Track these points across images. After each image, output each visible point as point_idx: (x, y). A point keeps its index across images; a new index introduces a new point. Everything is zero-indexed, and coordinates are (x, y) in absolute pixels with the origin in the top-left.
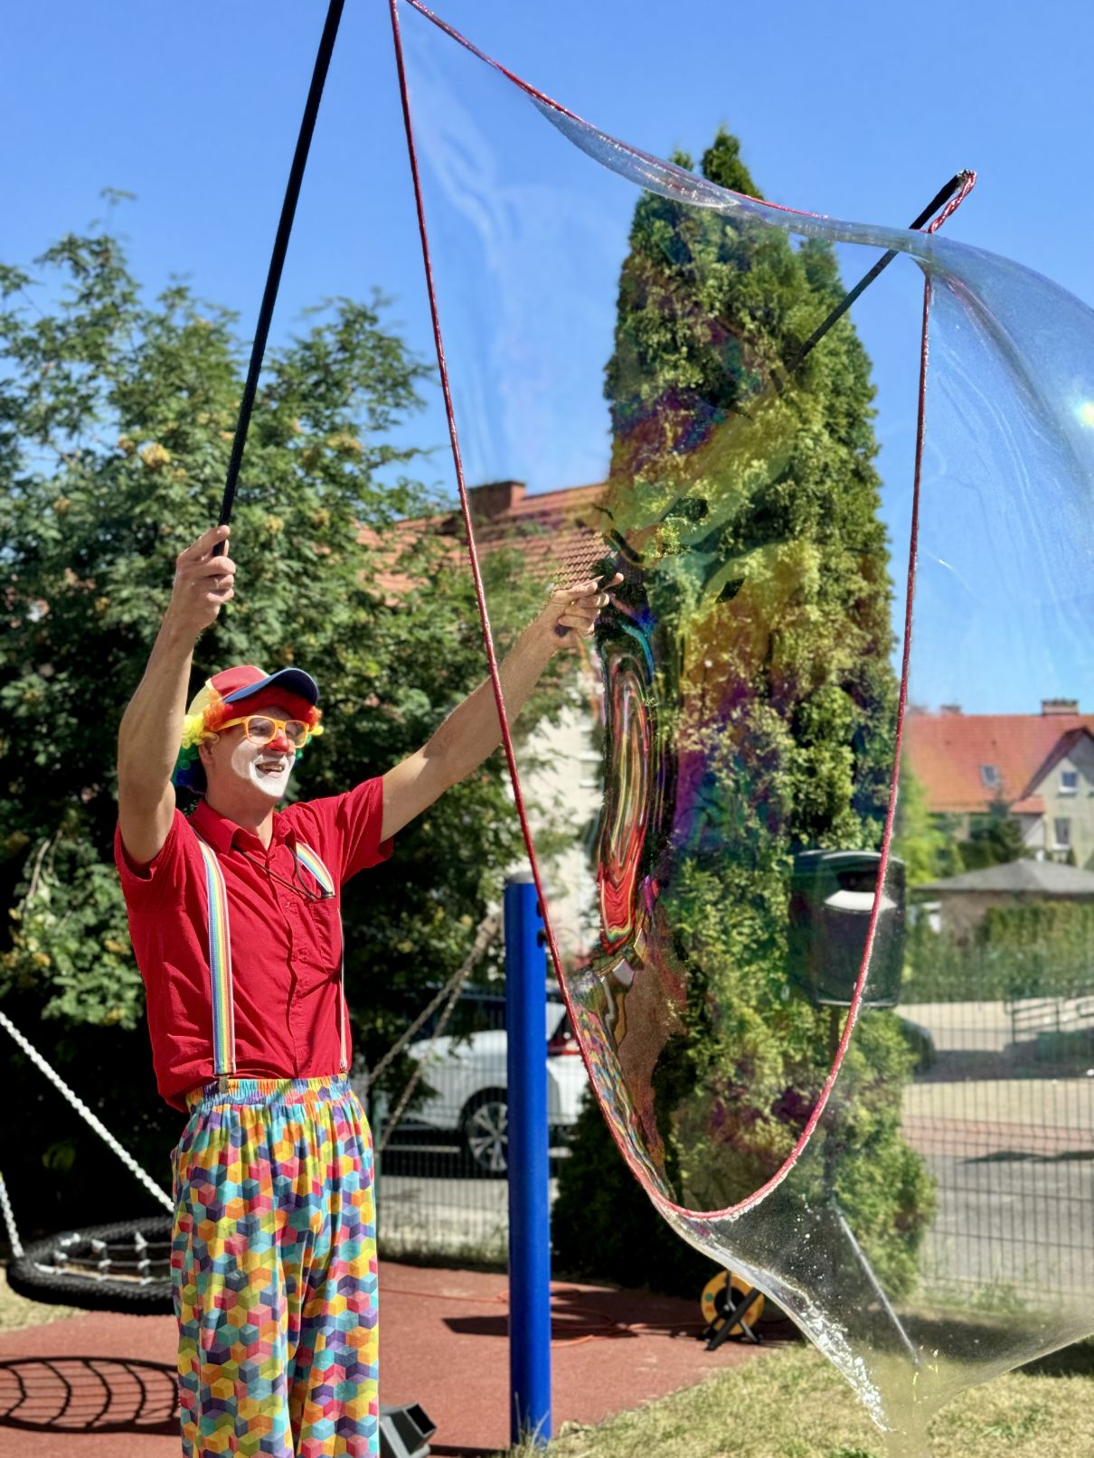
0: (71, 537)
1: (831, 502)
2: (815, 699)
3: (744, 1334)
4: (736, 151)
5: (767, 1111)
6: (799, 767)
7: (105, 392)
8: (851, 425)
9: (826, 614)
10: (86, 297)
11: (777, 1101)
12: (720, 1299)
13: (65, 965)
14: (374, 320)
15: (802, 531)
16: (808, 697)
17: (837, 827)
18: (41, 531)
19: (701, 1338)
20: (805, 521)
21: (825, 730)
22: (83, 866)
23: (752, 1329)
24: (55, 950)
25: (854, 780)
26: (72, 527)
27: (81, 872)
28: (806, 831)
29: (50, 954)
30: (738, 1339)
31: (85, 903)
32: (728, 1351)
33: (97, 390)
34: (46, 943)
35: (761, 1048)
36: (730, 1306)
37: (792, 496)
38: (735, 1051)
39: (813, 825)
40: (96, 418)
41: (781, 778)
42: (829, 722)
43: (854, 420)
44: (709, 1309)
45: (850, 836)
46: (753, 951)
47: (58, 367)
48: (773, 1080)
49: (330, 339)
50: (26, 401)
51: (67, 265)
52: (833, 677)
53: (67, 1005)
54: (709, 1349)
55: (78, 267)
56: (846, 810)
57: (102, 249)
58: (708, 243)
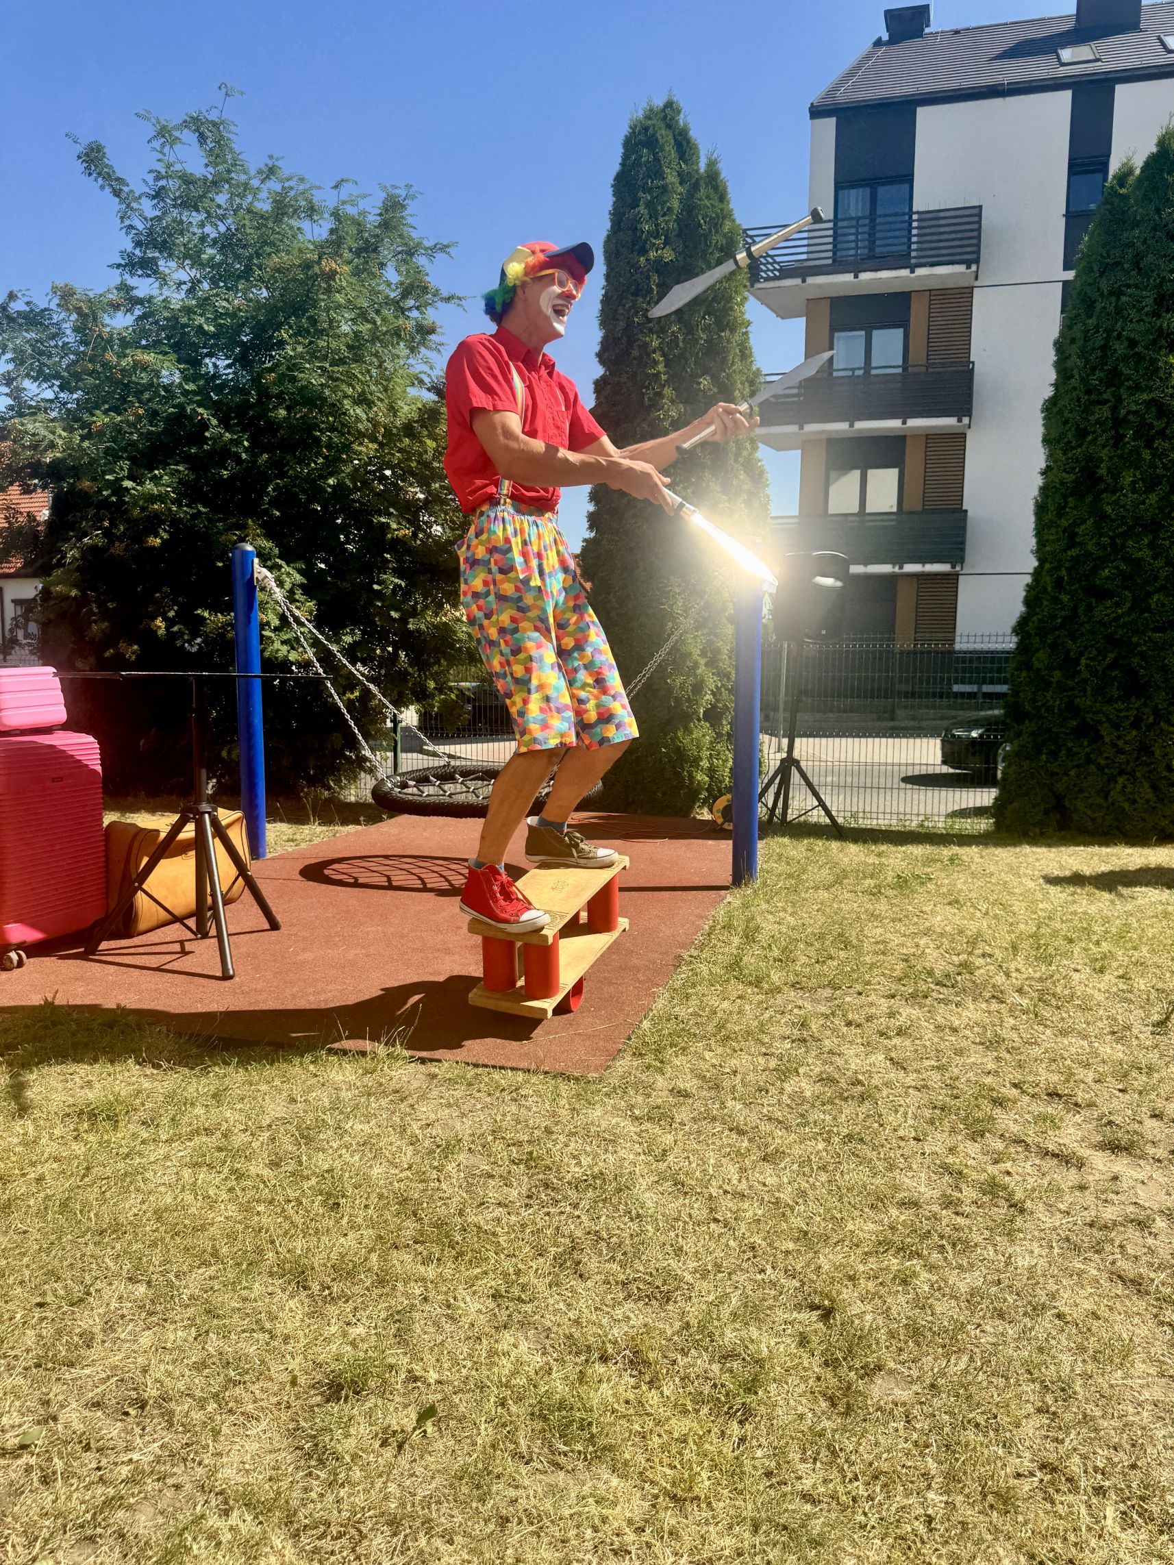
14: (403, 208)
51: (195, 133)
57: (216, 129)
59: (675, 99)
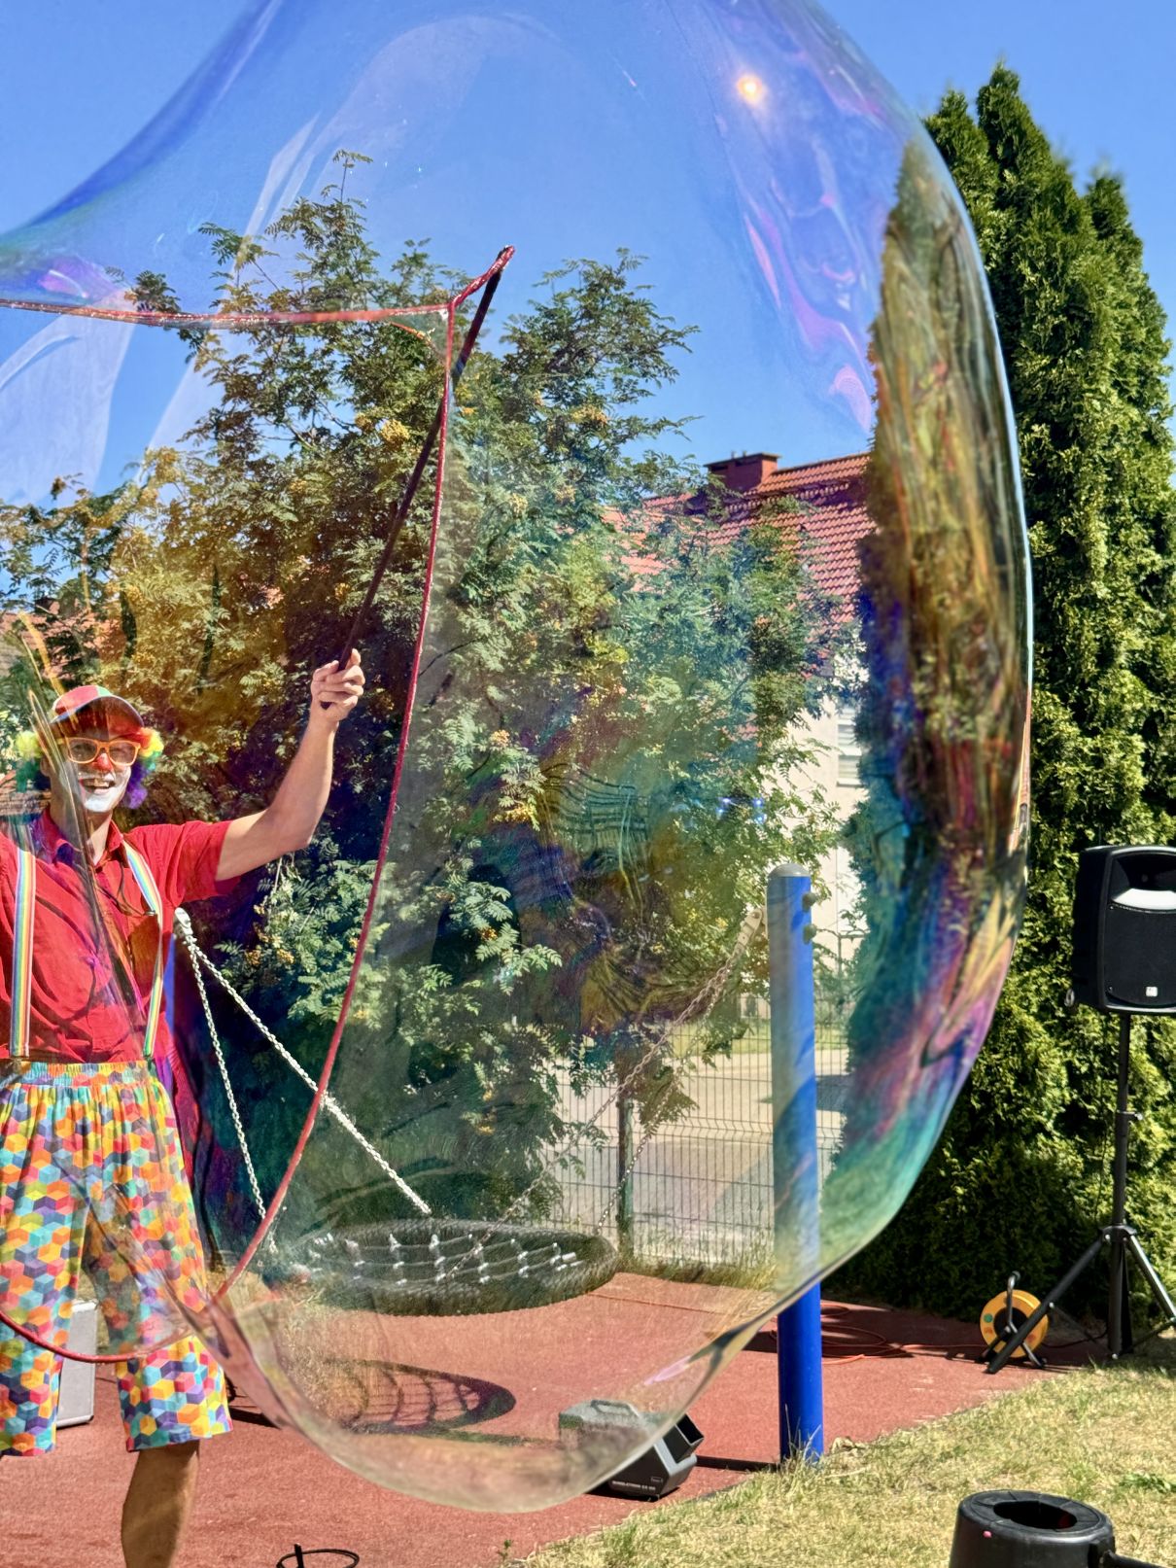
0: (308, 520)
1: (1121, 468)
2: (1102, 683)
3: (1027, 1358)
4: (1015, 88)
5: (1050, 1125)
6: (1084, 757)
7: (339, 367)
8: (1143, 384)
9: (1115, 591)
10: (321, 267)
11: (1060, 1115)
12: (1000, 1320)
13: (309, 962)
14: (621, 283)
15: (1087, 501)
16: (1095, 679)
17: (1126, 822)
18: (277, 514)
19: (980, 1361)
20: (1091, 490)
21: (1113, 717)
22: (327, 863)
23: (1035, 1352)
24: (300, 947)
25: (1145, 771)
26: (309, 510)
27: (323, 868)
28: (1091, 826)
29: (294, 952)
30: (1020, 1362)
31: (328, 899)
32: (1010, 1374)
33: (332, 366)
34: (290, 941)
35: (1043, 1058)
36: (1011, 1328)
37: (1077, 463)
38: (1014, 1061)
39: (1099, 819)
40: (331, 396)
41: (1064, 768)
42: (1118, 708)
43: (1146, 377)
44: (988, 1331)
45: (1141, 831)
46: (1034, 954)
47: (292, 342)
48: (1057, 1093)
49: (573, 305)
50: (259, 377)
51: (300, 232)
52: (1122, 659)
53: (312, 1004)
54: (988, 1372)
55: (312, 237)
56: (1138, 803)
57: (336, 215)
58: (984, 188)
59: (1005, 67)
